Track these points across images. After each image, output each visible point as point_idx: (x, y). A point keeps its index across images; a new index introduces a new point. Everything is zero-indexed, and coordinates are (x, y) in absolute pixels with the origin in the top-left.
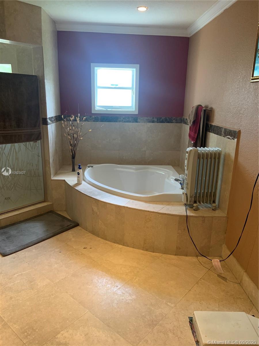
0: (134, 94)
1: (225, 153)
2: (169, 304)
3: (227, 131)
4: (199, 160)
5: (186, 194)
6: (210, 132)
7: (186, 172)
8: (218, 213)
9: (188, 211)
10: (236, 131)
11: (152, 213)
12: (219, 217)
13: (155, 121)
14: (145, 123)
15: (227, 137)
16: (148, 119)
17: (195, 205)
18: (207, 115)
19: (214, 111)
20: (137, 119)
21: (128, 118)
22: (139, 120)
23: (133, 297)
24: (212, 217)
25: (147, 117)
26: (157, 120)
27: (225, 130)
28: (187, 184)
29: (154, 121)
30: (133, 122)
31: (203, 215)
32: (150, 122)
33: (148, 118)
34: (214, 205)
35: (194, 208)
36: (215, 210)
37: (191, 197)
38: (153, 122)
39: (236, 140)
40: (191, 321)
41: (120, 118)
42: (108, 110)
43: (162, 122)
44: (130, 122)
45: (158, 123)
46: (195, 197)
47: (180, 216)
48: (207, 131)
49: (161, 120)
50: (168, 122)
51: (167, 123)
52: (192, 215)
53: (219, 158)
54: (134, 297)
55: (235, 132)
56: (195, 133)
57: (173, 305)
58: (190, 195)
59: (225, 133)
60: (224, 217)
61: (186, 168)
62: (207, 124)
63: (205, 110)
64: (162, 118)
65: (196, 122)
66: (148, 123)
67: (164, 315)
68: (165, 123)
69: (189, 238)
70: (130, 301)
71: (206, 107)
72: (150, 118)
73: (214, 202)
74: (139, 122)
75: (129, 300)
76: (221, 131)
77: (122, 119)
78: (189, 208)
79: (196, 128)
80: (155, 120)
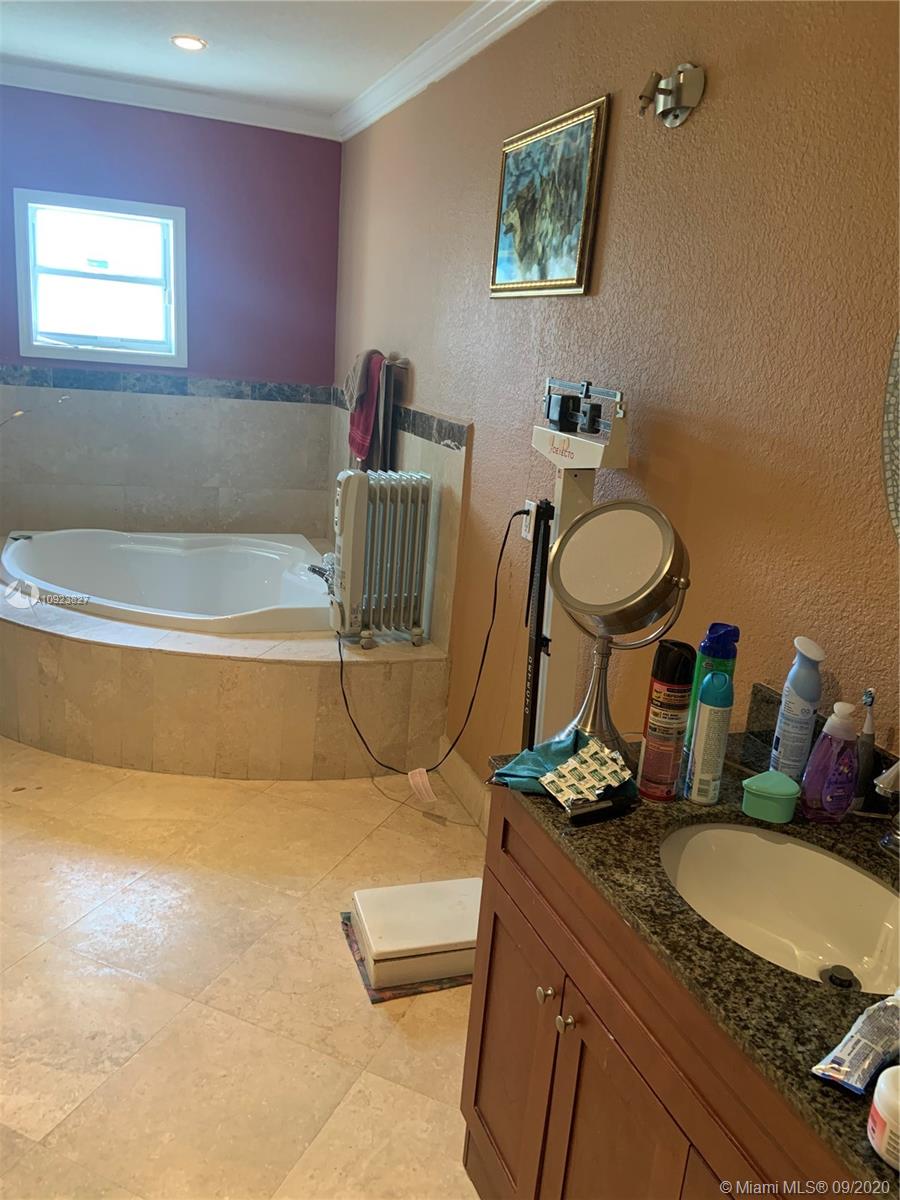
0: (170, 302)
1: (442, 488)
2: (288, 892)
3: (444, 425)
4: (371, 507)
5: (341, 605)
6: (404, 430)
7: (339, 541)
8: (426, 652)
9: (345, 652)
10: (463, 426)
11: (239, 664)
12: (427, 660)
13: (246, 392)
14: (213, 399)
15: (446, 441)
16: (224, 386)
17: (365, 633)
18: (395, 381)
19: (413, 372)
20: (185, 384)
21: (153, 381)
22: (191, 388)
23: (185, 891)
24: (410, 663)
25: (219, 379)
26: (253, 391)
27: (440, 422)
28: (343, 575)
29: (242, 392)
30: (172, 393)
31: (385, 659)
32: (228, 395)
33: (223, 383)
34: (416, 631)
35: (363, 641)
36: (419, 646)
37: (353, 611)
38: (239, 396)
39: (464, 449)
40: (347, 921)
41: (124, 378)
42: (81, 347)
43: (269, 397)
44: (162, 393)
45: (255, 399)
46: (365, 612)
47: (324, 666)
48: (396, 428)
49: (267, 390)
50: (288, 399)
51: (283, 400)
52: (354, 660)
53: (426, 501)
54: (187, 890)
55: (461, 428)
56: (365, 431)
57: (300, 894)
58: (351, 605)
59: (439, 433)
60: (441, 660)
61: (337, 529)
62: (397, 409)
63: (389, 368)
64: (269, 384)
65: (366, 400)
66: (222, 400)
67: (275, 919)
68: (277, 400)
69: (349, 726)
70: (174, 902)
71: (394, 358)
72: (228, 384)
73: (417, 624)
74: (193, 395)
75: (173, 899)
76: (431, 428)
77: (133, 381)
78: (348, 643)
79: (367, 419)
80: (247, 390)
